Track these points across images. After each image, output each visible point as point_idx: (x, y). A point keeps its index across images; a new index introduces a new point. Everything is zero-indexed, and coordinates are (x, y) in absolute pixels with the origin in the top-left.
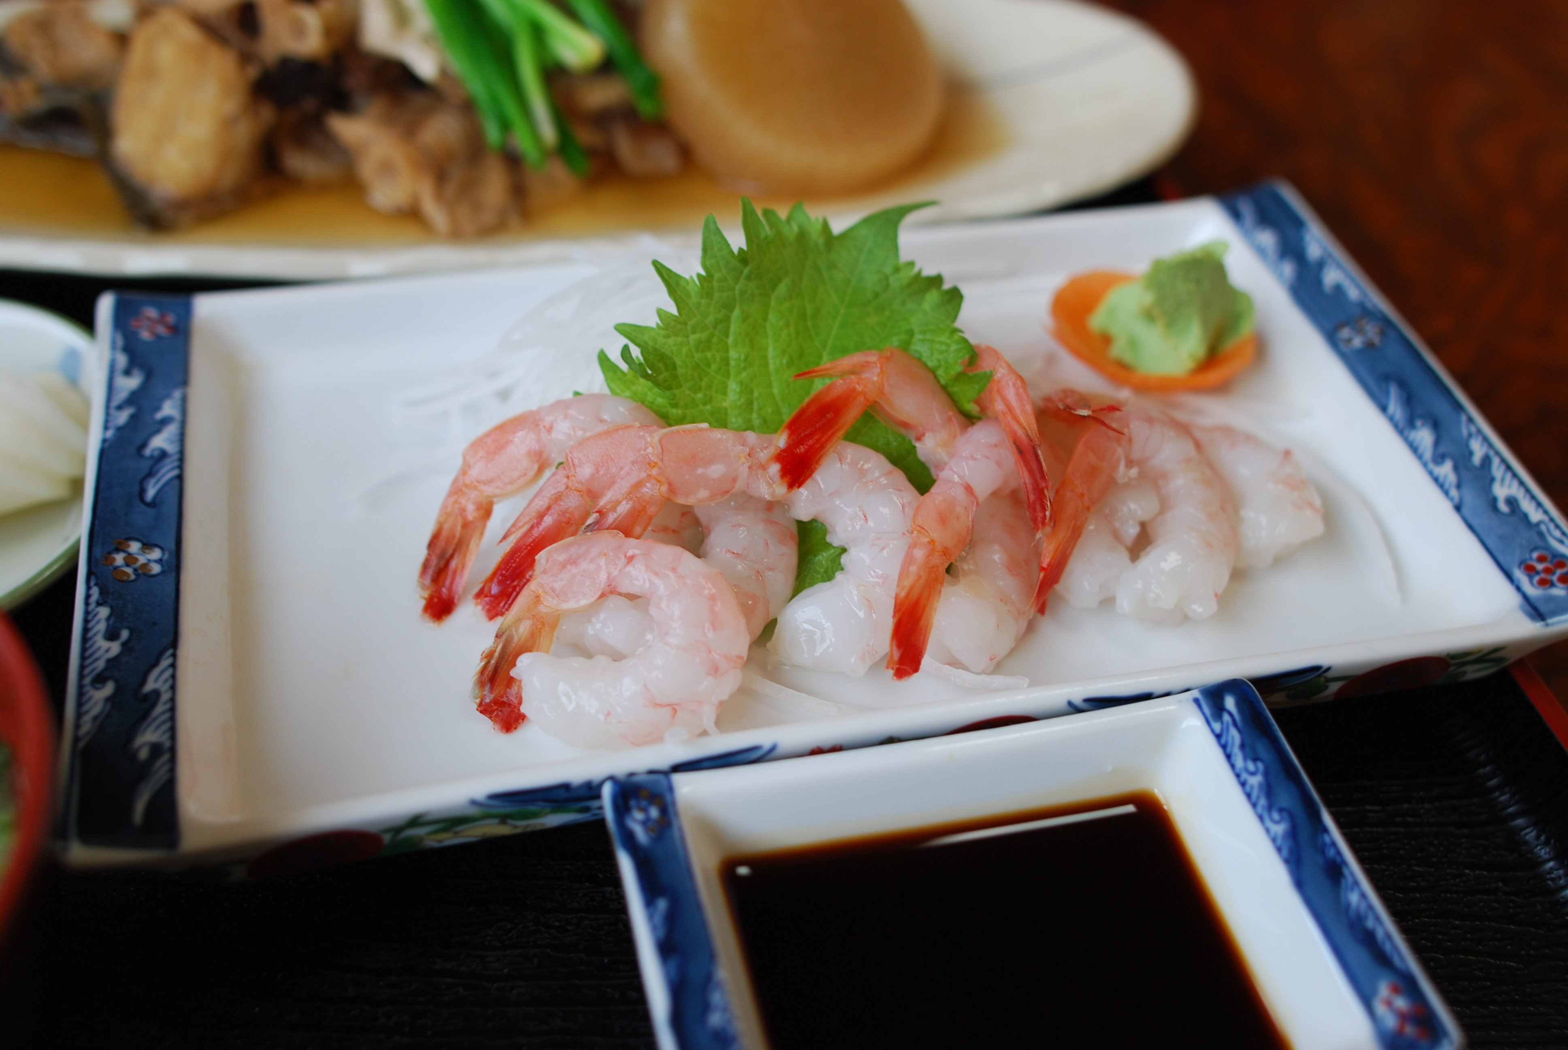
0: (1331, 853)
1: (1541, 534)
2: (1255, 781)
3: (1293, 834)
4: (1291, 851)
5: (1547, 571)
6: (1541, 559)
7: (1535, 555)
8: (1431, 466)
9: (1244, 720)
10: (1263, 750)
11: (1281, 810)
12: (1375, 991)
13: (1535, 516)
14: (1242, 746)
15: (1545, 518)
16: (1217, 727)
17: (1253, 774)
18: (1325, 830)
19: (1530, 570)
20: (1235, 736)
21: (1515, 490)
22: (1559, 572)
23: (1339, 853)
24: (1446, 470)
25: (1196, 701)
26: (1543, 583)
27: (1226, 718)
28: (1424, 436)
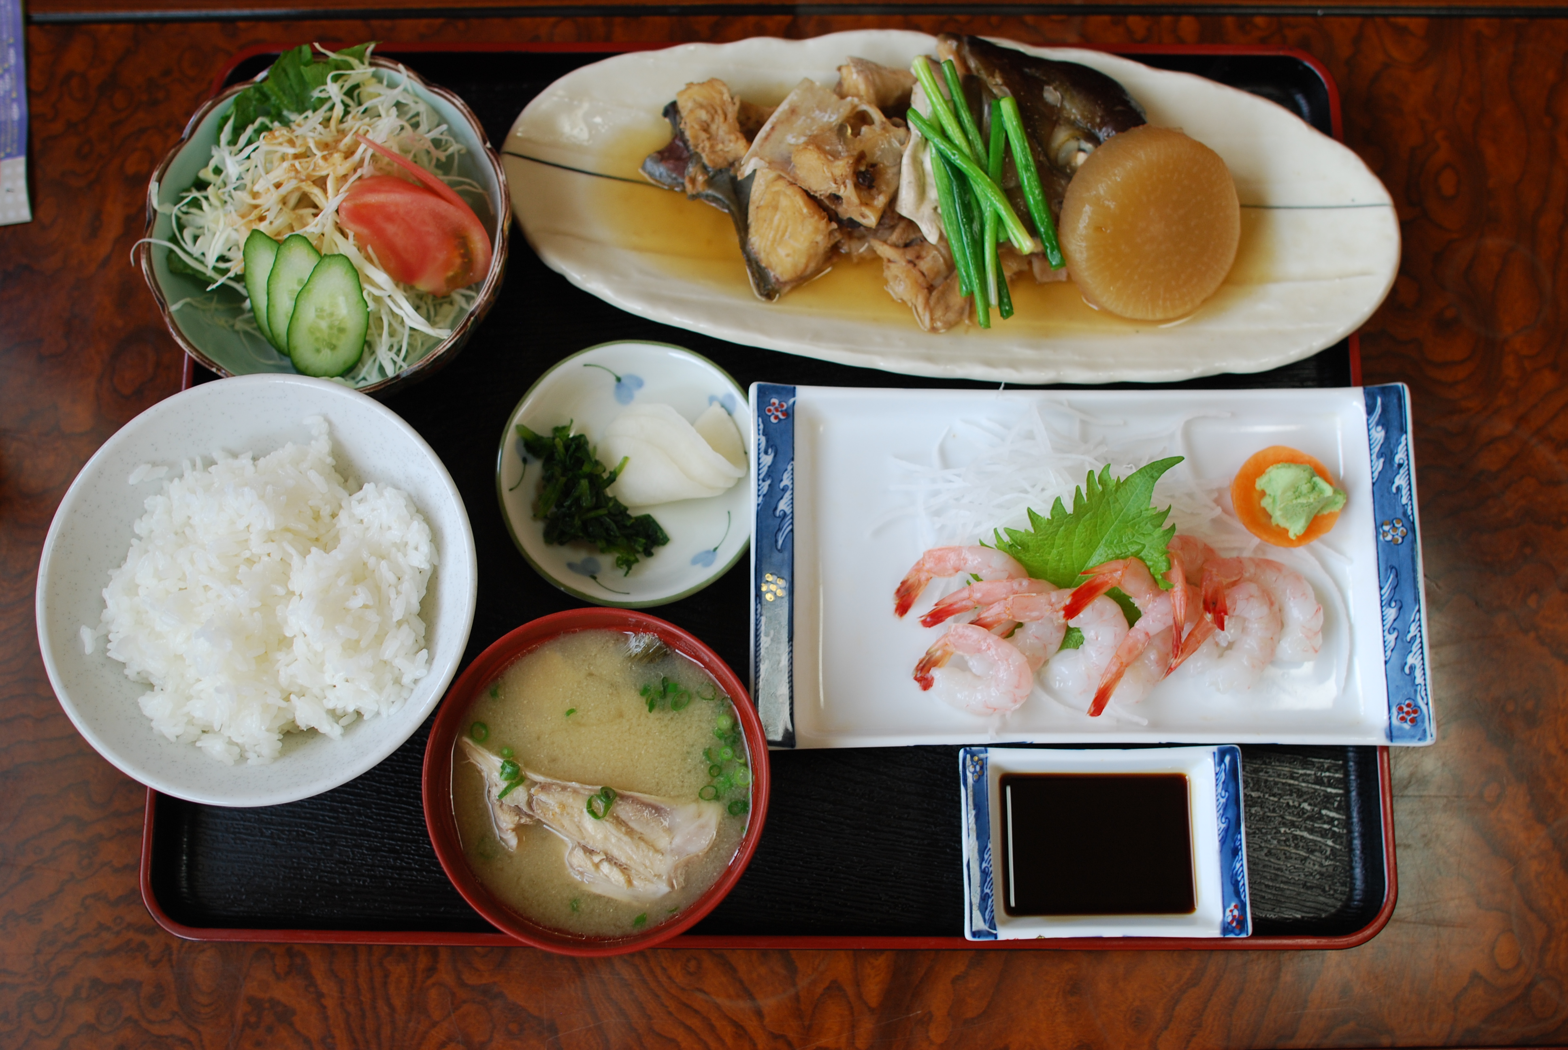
0: (1238, 843)
1: (1416, 691)
2: (1223, 800)
3: (1226, 830)
4: (1222, 838)
5: (1408, 713)
6: (1408, 705)
7: (1407, 702)
8: (1386, 633)
9: (1229, 770)
10: (1231, 788)
11: (1226, 818)
12: (1229, 906)
13: (1419, 680)
14: (1224, 782)
15: (1423, 683)
16: (1218, 769)
17: (1223, 797)
18: (1240, 833)
19: (1400, 709)
20: (1223, 776)
21: (1418, 663)
22: (1413, 715)
23: (1241, 844)
24: (1391, 638)
25: (1214, 753)
26: (1403, 719)
27: (1223, 766)
28: (1392, 613)
